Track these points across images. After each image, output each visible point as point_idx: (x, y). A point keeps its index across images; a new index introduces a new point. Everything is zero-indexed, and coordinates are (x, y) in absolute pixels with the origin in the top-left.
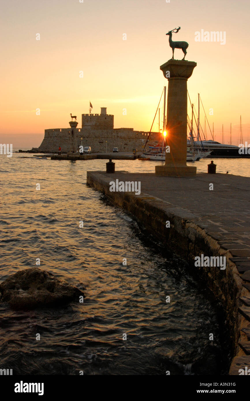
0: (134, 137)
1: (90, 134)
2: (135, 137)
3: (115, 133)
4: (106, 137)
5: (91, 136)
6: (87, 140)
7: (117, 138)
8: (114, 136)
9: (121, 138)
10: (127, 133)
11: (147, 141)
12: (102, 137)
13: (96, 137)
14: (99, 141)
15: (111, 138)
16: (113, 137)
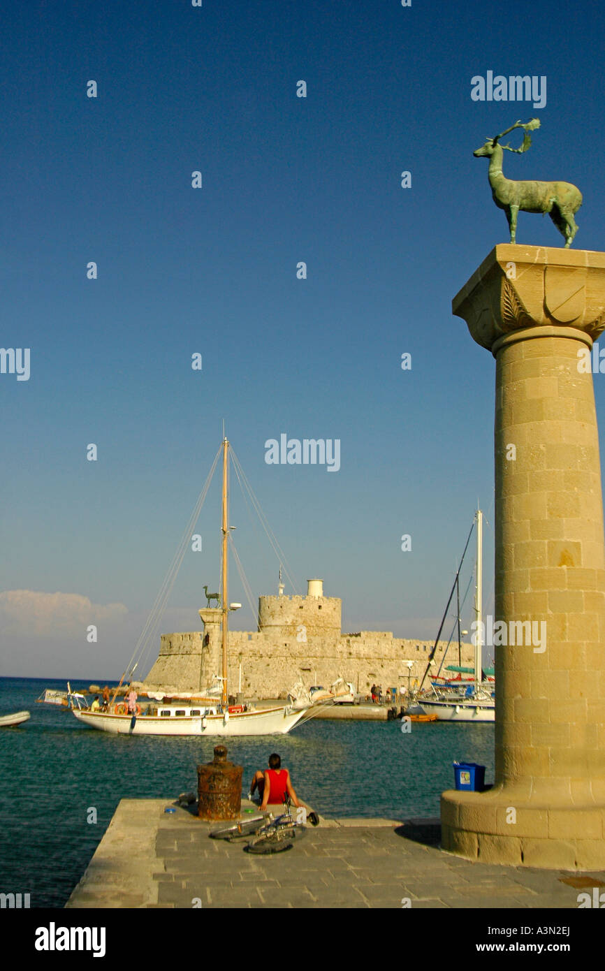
0: (394, 656)
1: (278, 646)
2: (397, 655)
3: (343, 645)
4: (318, 654)
5: (278, 652)
6: (269, 662)
7: (348, 658)
8: (341, 652)
9: (359, 658)
10: (376, 644)
11: (429, 665)
12: (308, 657)
13: (293, 656)
14: (301, 667)
15: (332, 657)
16: (339, 655)
